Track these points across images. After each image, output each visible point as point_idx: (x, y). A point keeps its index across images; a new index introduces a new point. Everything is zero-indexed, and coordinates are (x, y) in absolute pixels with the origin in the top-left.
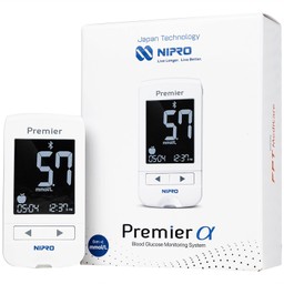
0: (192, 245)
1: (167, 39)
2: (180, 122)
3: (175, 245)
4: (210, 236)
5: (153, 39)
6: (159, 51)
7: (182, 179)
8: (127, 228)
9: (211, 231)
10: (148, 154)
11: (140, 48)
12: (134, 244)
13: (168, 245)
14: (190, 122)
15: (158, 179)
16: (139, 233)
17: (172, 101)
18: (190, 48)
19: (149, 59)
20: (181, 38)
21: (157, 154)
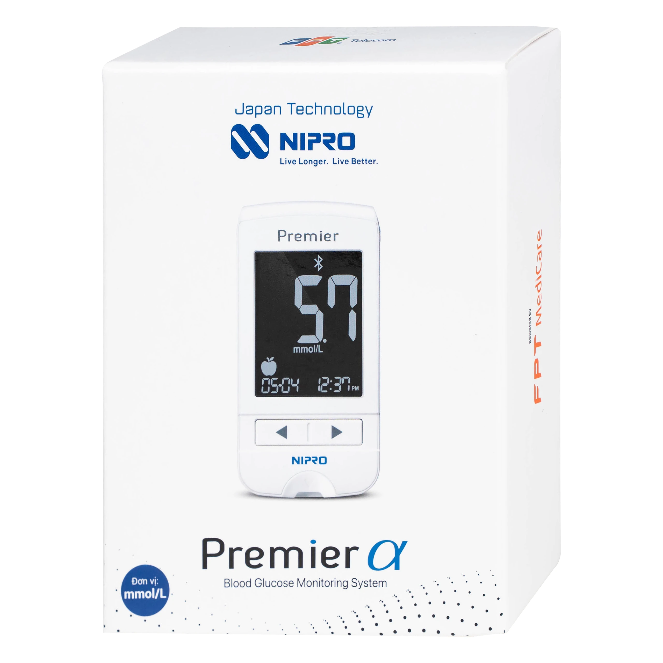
0: (357, 584)
1: (301, 110)
2: (331, 302)
3: (321, 583)
4: (396, 562)
5: (270, 110)
6: (284, 137)
7: (335, 432)
8: (213, 548)
9: (398, 551)
10: (259, 375)
11: (239, 129)
12: (228, 583)
13: (304, 583)
14: (353, 302)
15: (283, 432)
16: (239, 557)
17: (314, 254)
18: (352, 136)
19: (261, 155)
20: (333, 110)
21: (279, 374)
